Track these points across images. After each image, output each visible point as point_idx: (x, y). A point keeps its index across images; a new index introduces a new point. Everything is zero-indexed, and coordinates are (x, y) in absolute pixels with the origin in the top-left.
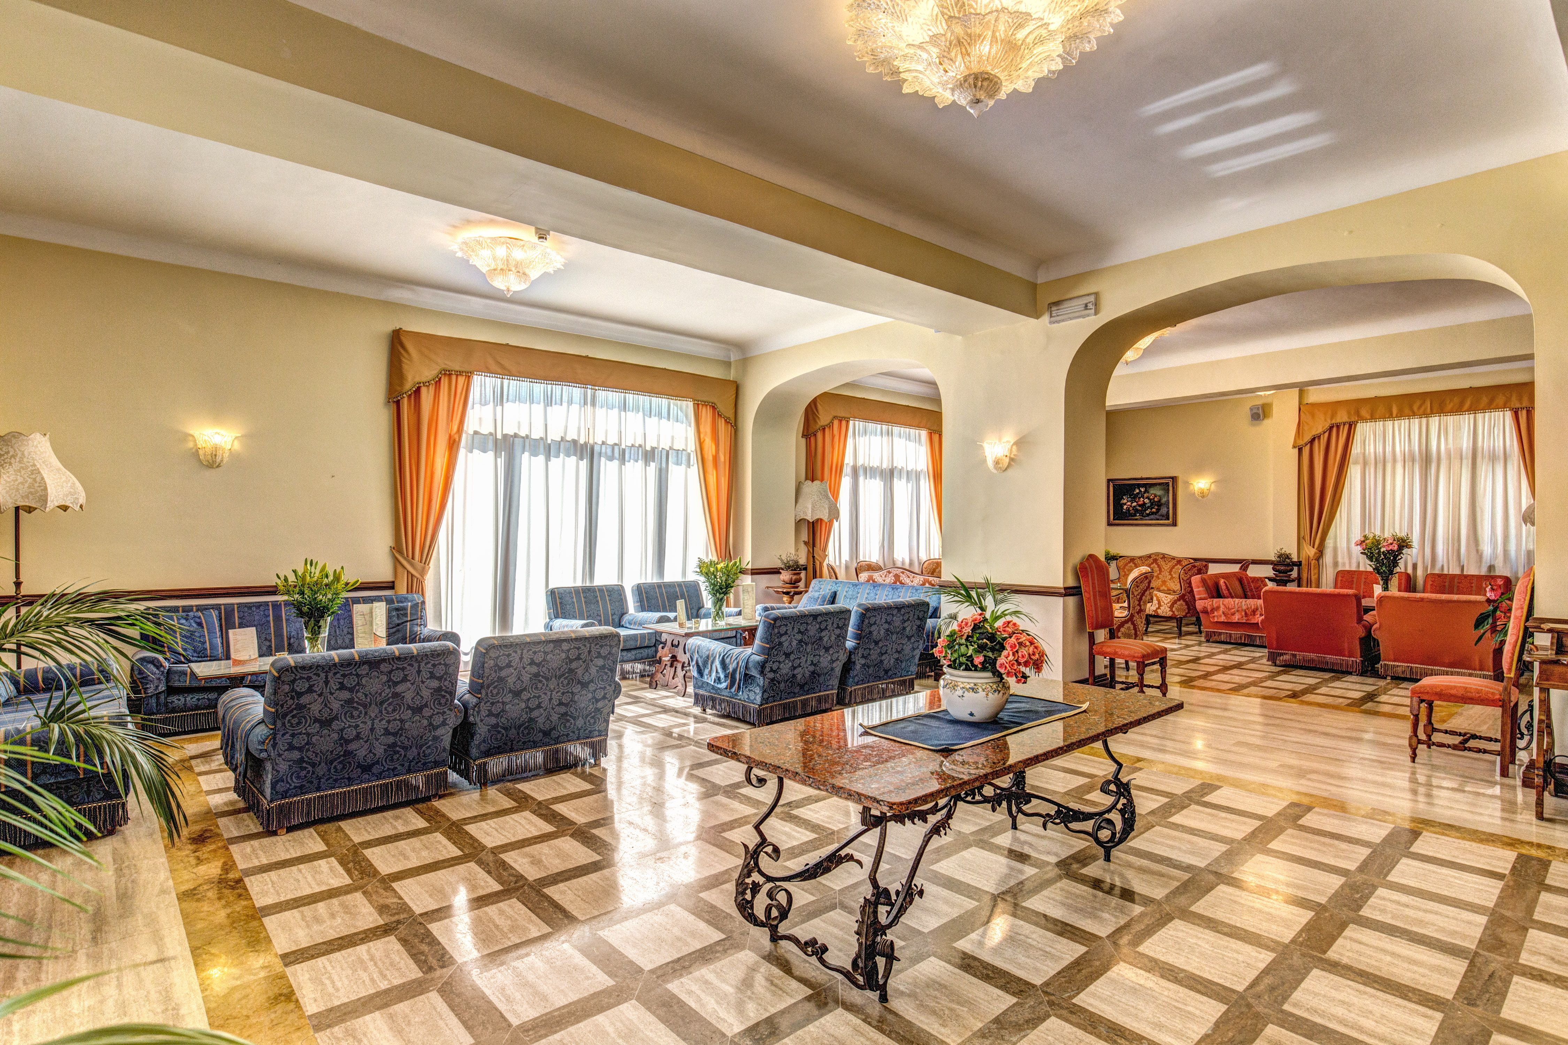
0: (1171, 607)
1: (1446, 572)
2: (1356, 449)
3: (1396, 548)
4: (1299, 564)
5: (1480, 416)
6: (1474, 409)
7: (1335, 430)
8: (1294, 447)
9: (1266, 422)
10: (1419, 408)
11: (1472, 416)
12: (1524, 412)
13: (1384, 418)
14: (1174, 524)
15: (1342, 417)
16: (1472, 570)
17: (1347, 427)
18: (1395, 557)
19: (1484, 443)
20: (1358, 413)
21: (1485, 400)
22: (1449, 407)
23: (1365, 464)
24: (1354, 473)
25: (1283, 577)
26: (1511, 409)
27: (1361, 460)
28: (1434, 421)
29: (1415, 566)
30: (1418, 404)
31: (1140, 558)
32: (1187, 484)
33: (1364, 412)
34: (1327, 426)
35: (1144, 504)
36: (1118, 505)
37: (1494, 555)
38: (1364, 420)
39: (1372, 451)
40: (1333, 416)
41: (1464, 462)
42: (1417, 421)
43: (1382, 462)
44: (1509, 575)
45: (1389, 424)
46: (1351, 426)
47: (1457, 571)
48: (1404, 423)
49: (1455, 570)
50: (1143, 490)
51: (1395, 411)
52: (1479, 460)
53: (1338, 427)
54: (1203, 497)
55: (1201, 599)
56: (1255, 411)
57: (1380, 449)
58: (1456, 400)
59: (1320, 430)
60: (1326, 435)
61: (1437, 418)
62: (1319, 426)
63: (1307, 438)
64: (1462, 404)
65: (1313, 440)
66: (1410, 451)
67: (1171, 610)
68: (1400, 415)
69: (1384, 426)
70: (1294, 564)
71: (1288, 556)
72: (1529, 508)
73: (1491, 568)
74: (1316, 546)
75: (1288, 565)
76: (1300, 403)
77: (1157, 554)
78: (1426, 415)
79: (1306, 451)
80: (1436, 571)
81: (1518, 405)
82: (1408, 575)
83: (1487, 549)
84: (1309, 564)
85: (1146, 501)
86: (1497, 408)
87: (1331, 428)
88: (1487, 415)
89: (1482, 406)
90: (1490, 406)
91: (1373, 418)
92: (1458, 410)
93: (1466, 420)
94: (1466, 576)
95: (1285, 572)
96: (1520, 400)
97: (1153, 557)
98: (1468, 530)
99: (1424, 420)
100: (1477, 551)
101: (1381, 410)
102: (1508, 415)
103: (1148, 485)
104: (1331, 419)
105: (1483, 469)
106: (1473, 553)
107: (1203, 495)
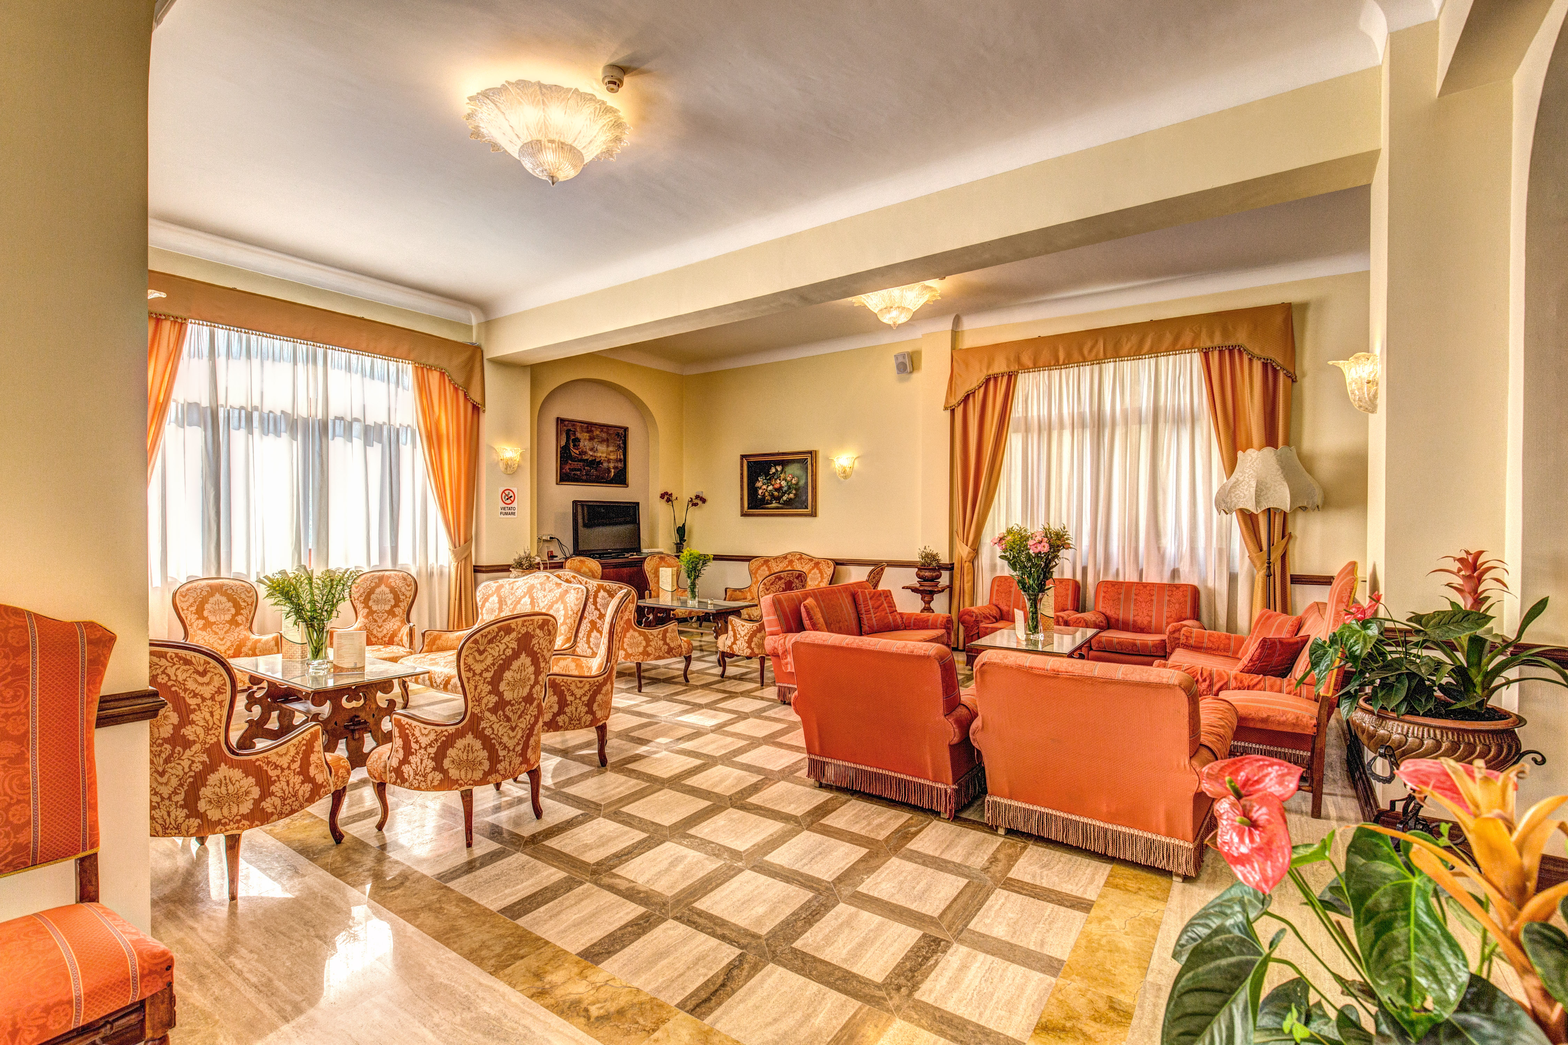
0: (749, 642)
1: (1121, 579)
2: (1017, 411)
3: (1046, 549)
4: (950, 568)
5: (1162, 360)
6: (1155, 351)
7: (992, 383)
8: (946, 409)
9: (916, 376)
10: (1091, 351)
11: (1153, 361)
12: (1216, 353)
13: (1049, 366)
14: (814, 514)
15: (1000, 366)
16: (1152, 577)
17: (1005, 378)
18: (1048, 562)
19: (1167, 400)
20: (1018, 360)
21: (1168, 338)
22: (1126, 348)
23: (1027, 430)
24: (1014, 442)
25: (928, 586)
26: (1200, 350)
27: (1023, 428)
28: (1109, 368)
29: (1085, 570)
30: (1089, 344)
31: (776, 558)
32: (829, 460)
33: (1026, 360)
34: (982, 378)
35: (781, 487)
36: (753, 490)
37: (1179, 556)
38: (1027, 370)
39: (1035, 414)
40: (989, 367)
41: (1144, 427)
42: (1088, 368)
43: (1047, 428)
44: (1196, 583)
45: (1055, 373)
46: (1011, 377)
47: (1135, 579)
48: (1073, 372)
49: (1131, 576)
50: (779, 468)
51: (1062, 356)
52: (1161, 425)
53: (996, 379)
54: (846, 477)
55: (772, 634)
56: (901, 360)
57: (1044, 412)
58: (1134, 339)
59: (974, 385)
60: (982, 390)
61: (1112, 365)
62: (974, 380)
63: (960, 395)
64: (1141, 342)
65: (966, 399)
66: (1079, 413)
67: (749, 647)
68: (1068, 362)
69: (1049, 376)
70: (941, 567)
71: (934, 557)
72: (1222, 488)
73: (1175, 573)
74: (970, 543)
75: (934, 570)
76: (953, 348)
77: (793, 554)
78: (1099, 361)
79: (959, 412)
80: (1110, 578)
81: (1208, 344)
82: (1076, 583)
83: (1169, 545)
84: (962, 568)
85: (784, 483)
86: (1183, 349)
87: (988, 381)
88: (1171, 358)
89: (1164, 348)
90: (1175, 348)
91: (1036, 366)
92: (1137, 353)
93: (1145, 367)
94: (1145, 585)
95: (932, 579)
96: (1211, 336)
97: (789, 557)
98: (1148, 521)
99: (1096, 368)
100: (1159, 548)
101: (1046, 355)
102: (1197, 358)
103: (783, 461)
104: (988, 368)
105: (1166, 434)
106: (1154, 552)
107: (846, 475)
